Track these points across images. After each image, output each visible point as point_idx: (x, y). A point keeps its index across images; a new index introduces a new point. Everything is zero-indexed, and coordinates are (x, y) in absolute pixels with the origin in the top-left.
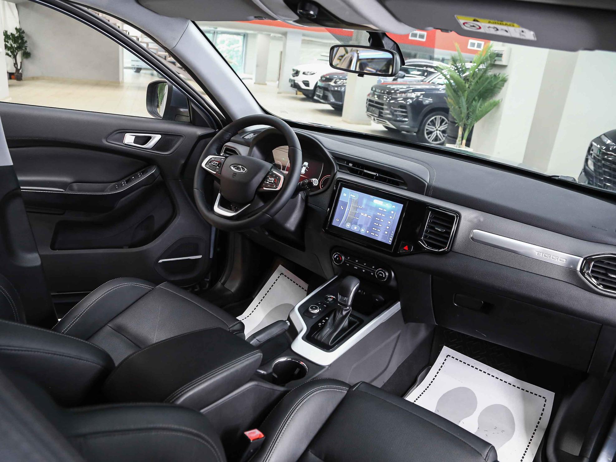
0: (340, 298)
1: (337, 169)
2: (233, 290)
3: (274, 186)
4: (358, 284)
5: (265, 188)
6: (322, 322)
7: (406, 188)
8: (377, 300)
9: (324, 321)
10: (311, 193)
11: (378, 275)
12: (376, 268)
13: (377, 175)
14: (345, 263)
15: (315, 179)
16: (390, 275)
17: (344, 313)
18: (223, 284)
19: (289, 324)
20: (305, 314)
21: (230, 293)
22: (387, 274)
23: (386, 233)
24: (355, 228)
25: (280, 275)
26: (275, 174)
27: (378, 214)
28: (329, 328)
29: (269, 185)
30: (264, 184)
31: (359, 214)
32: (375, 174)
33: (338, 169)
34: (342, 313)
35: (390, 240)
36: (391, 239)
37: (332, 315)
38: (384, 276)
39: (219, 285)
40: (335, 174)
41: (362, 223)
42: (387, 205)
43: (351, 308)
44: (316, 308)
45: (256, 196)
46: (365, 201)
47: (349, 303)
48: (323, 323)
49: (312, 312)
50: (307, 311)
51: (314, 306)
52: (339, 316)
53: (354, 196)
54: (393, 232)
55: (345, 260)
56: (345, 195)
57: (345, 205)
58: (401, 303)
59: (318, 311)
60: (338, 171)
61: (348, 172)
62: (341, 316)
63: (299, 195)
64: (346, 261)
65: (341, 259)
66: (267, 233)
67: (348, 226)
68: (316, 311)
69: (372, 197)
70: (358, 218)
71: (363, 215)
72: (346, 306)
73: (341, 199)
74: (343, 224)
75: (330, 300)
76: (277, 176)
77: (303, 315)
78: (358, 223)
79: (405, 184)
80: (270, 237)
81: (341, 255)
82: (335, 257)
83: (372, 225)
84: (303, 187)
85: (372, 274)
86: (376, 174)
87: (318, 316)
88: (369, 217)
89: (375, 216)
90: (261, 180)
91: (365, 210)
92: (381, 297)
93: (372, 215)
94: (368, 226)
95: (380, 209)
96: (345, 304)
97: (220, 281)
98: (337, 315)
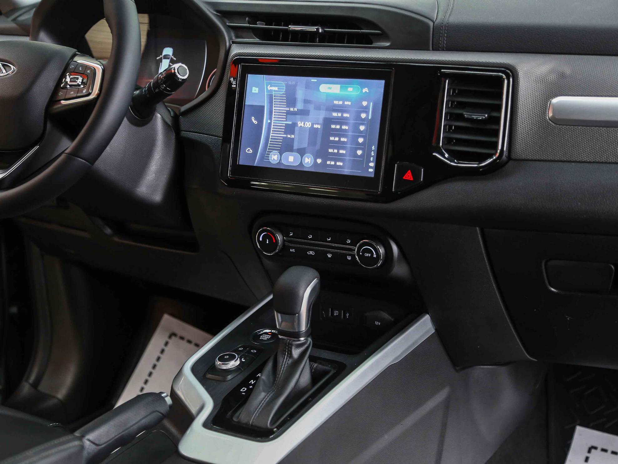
0: (280, 320)
1: (230, 38)
2: (61, 394)
3: (84, 91)
4: (315, 281)
5: (63, 102)
6: (247, 385)
7: (388, 44)
8: (377, 323)
9: (252, 382)
10: (183, 109)
11: (362, 257)
12: (354, 244)
13: (320, 31)
14: (285, 248)
15: (180, 64)
16: (388, 250)
17: (296, 353)
18: (35, 385)
19: (169, 400)
20: (209, 376)
21: (52, 402)
22: (382, 250)
23: (359, 152)
24: (291, 159)
25: (170, 337)
26: (83, 65)
27: (335, 114)
28: (264, 391)
29: (72, 93)
30: (61, 93)
31: (294, 125)
32: (313, 29)
33: (234, 38)
34: (290, 355)
35: (371, 167)
36: (372, 164)
37: (269, 366)
38: (375, 256)
39: (26, 389)
40: (228, 52)
41: (305, 145)
42: (350, 89)
43: (310, 340)
44: (232, 358)
45: (49, 125)
46: (300, 94)
47: (303, 328)
48: (251, 387)
49: (224, 367)
50: (213, 369)
51: (227, 355)
52: (284, 363)
53: (276, 89)
54: (373, 148)
55: (284, 240)
56: (255, 90)
57: (259, 111)
58: (431, 318)
59: (238, 362)
60: (234, 43)
61: (257, 40)
62: (290, 361)
63: (156, 116)
64: (287, 243)
65: (274, 241)
66: (108, 231)
67: (274, 158)
68: (233, 364)
69: (316, 80)
70: (293, 136)
71: (303, 125)
72: (297, 335)
73: (249, 101)
74: (263, 156)
75: (265, 337)
76: (86, 67)
77: (203, 380)
78: (295, 147)
79: (383, 36)
80: (116, 239)
81: (273, 231)
82: (261, 239)
83: (327, 144)
84: (157, 90)
85: (349, 258)
86: (318, 29)
87: (239, 374)
88: (316, 126)
89: (328, 122)
90: (52, 85)
91: (304, 113)
92: (385, 315)
93: (321, 121)
94: (318, 147)
95: (336, 102)
96: (294, 331)
97: (27, 380)
98: (281, 361)
